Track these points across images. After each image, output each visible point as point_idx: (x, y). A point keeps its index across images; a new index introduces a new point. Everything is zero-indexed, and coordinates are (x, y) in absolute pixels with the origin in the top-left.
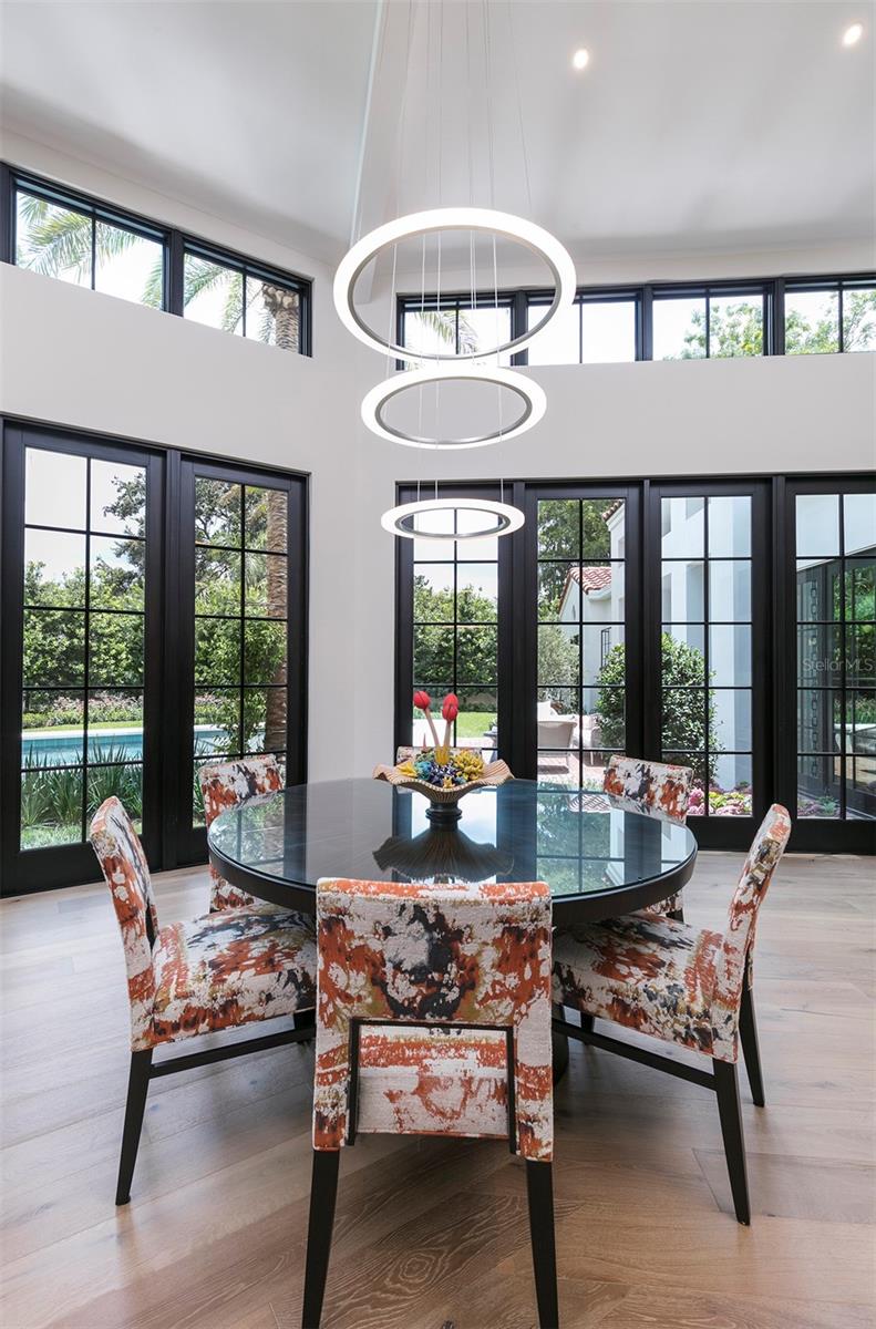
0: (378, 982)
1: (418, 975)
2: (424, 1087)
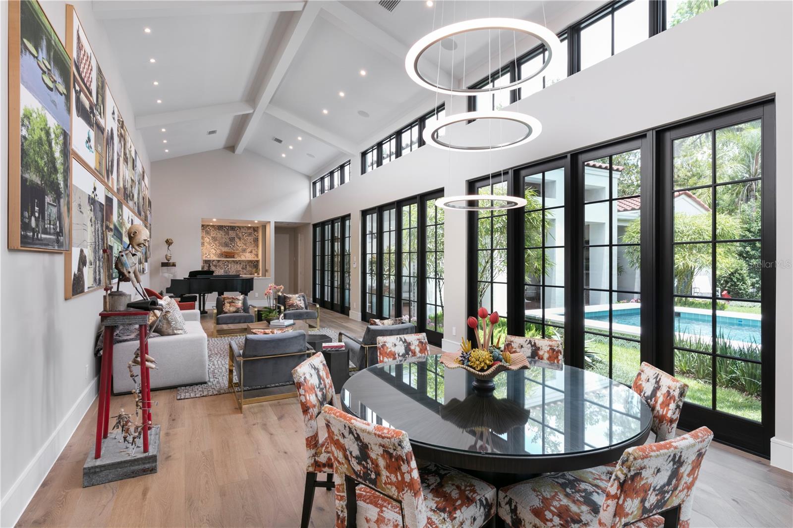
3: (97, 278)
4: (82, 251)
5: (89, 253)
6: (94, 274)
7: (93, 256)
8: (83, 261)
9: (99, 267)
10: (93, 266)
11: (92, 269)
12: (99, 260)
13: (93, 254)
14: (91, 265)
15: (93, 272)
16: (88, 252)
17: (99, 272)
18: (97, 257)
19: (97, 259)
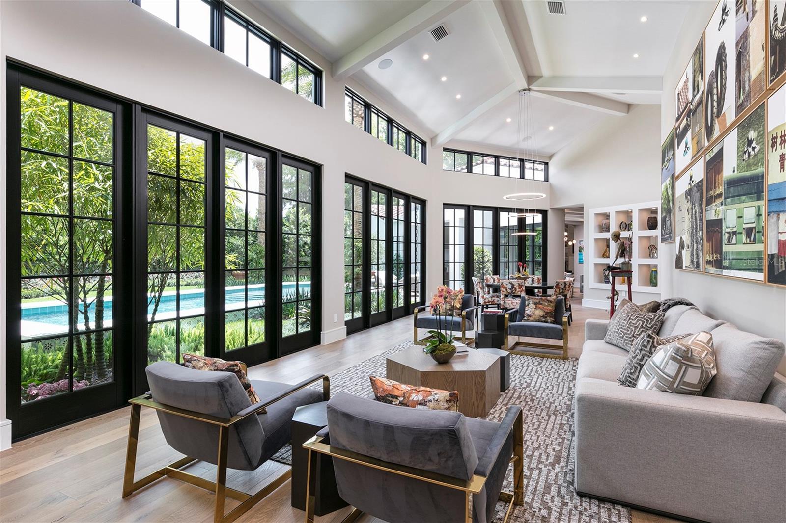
0: (506, 290)
1: (510, 289)
2: (512, 303)
3: (695, 260)
4: (681, 238)
5: (687, 239)
6: (691, 256)
7: (690, 240)
8: (682, 246)
9: (697, 249)
10: (690, 249)
11: (689, 252)
12: (697, 243)
13: (690, 238)
14: (688, 248)
15: (690, 255)
16: (686, 237)
17: (697, 255)
18: (694, 240)
19: (695, 242)
